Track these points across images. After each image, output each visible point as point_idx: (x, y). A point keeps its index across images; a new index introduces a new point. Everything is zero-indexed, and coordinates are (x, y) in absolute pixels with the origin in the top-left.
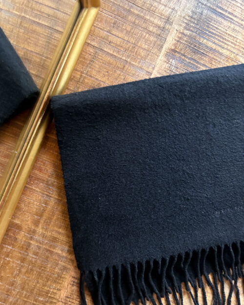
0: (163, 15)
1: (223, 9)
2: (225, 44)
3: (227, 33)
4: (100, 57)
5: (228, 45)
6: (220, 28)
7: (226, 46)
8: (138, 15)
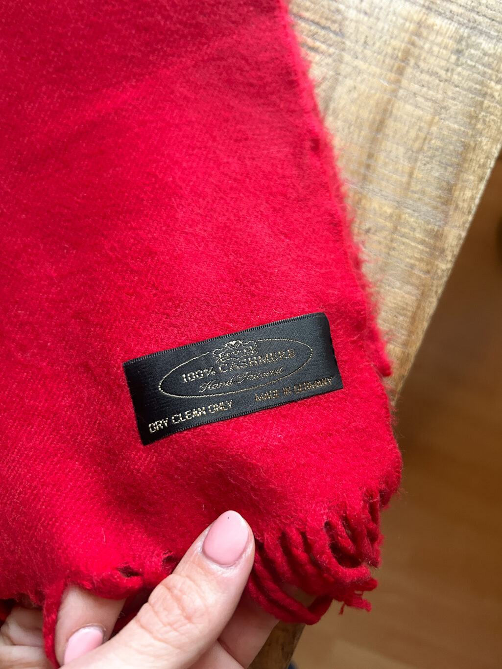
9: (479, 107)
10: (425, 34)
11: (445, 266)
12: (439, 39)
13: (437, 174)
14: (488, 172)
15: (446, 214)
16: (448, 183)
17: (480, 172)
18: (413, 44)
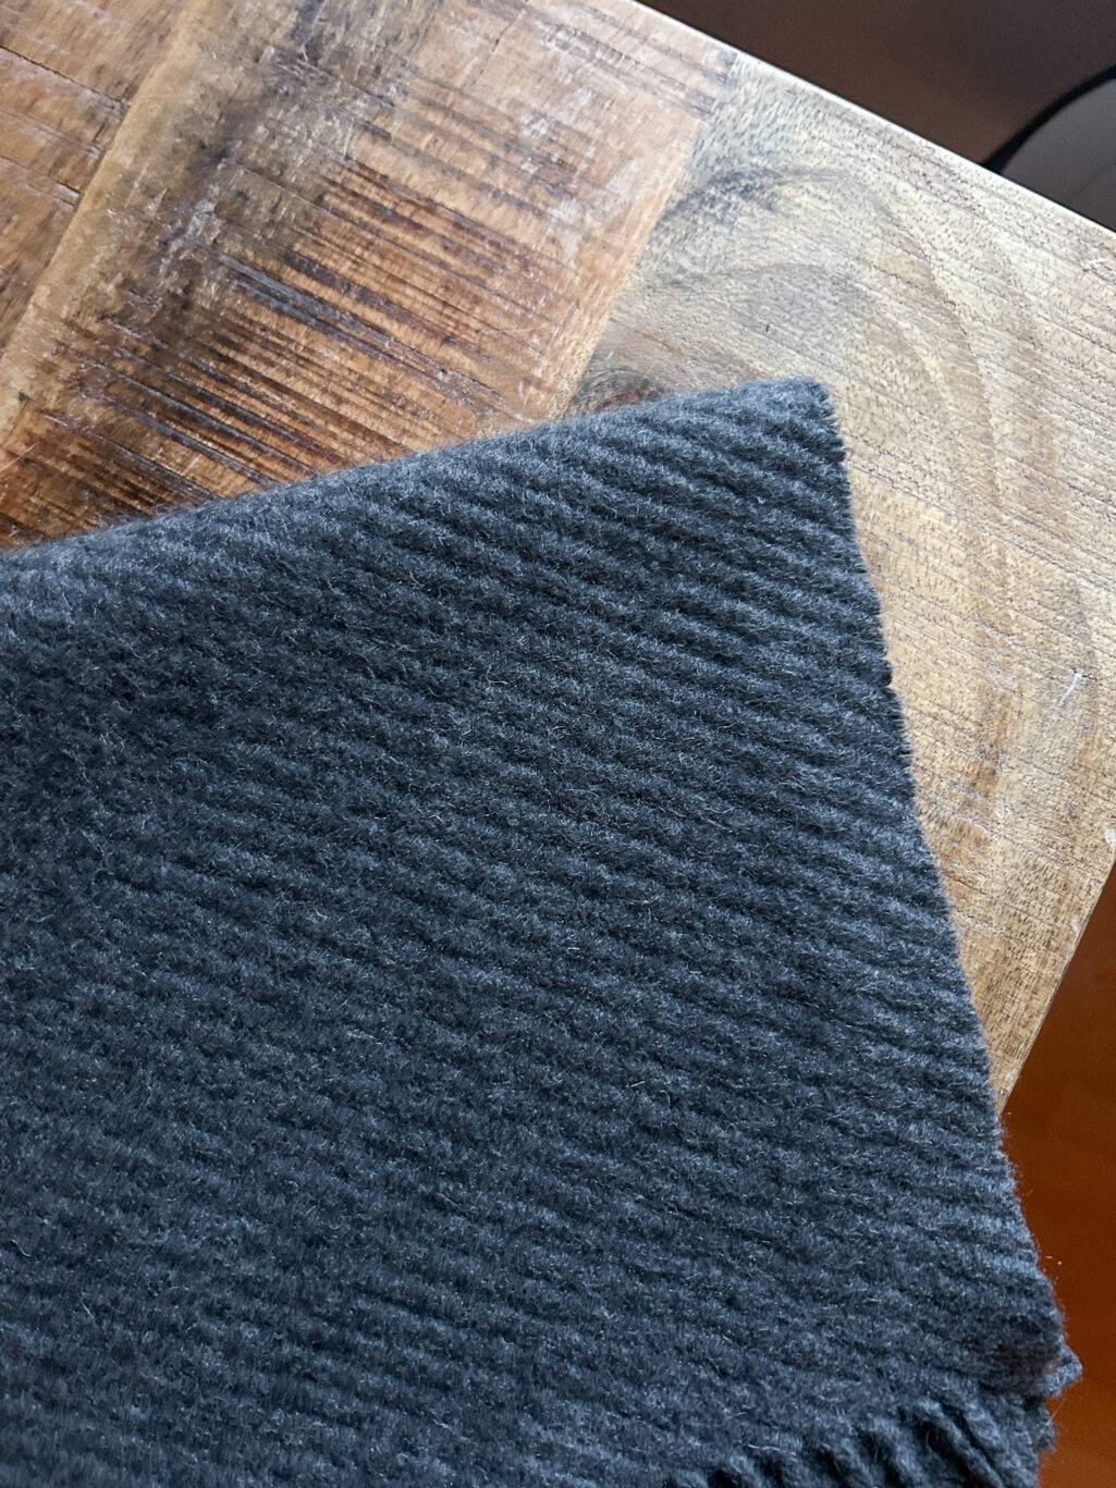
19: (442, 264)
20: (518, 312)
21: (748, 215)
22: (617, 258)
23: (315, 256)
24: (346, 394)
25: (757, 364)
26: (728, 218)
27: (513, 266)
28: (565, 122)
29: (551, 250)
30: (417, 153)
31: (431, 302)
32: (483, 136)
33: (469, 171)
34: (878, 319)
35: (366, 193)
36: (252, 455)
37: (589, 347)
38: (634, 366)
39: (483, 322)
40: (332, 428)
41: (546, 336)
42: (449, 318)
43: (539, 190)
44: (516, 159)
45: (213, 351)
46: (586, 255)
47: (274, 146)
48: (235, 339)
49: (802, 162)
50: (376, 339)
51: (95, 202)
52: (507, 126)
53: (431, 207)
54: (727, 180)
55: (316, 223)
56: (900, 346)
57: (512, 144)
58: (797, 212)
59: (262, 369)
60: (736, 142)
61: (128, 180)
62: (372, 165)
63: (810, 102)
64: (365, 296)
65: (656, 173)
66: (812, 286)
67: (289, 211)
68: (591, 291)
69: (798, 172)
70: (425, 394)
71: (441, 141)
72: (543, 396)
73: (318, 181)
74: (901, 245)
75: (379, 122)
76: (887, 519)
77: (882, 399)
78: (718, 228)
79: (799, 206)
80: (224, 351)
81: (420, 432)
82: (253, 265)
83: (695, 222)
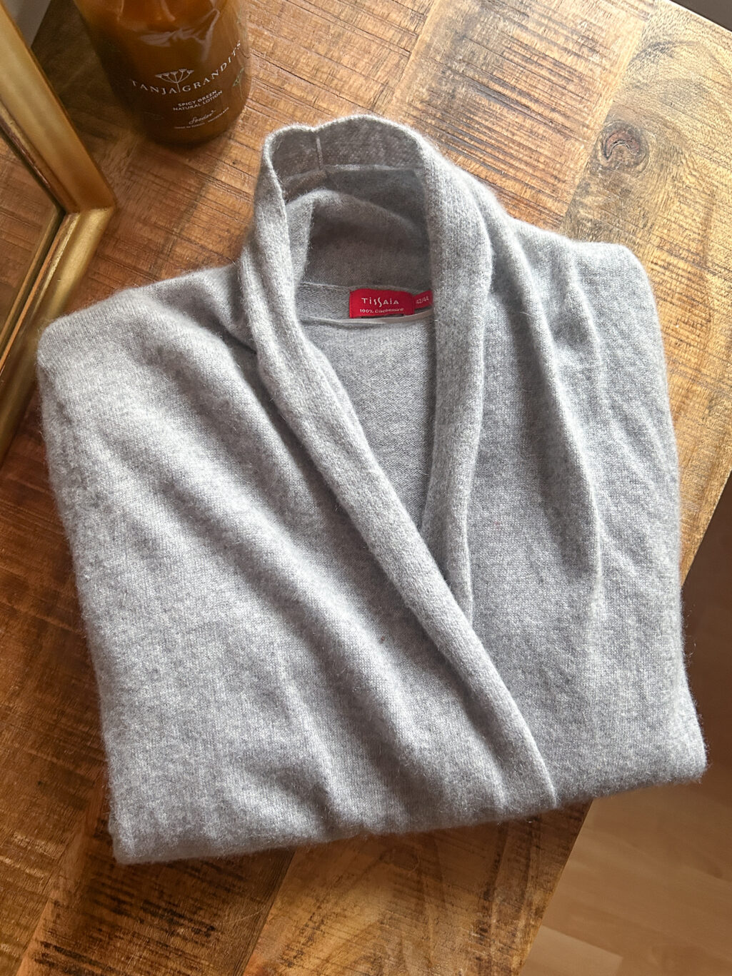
0: (362, 99)
1: (504, 84)
2: (511, 166)
3: (514, 142)
4: (210, 197)
5: (517, 169)
6: (498, 129)
7: (512, 172)
8: (301, 99)
9: (721, 441)
10: (691, 397)
11: (699, 536)
12: (699, 400)
13: (696, 481)
14: (726, 480)
15: (700, 505)
16: (702, 487)
17: (721, 480)
18: (684, 403)
19: (549, 80)
20: (579, 98)
21: (664, 60)
22: (615, 76)
23: (501, 77)
24: (516, 132)
25: (668, 118)
26: (656, 61)
27: (576, 80)
28: (594, 23)
29: (590, 73)
30: (539, 35)
31: (546, 95)
32: (563, 29)
33: (558, 42)
34: (712, 100)
35: (519, 51)
36: (481, 156)
37: (606, 111)
38: (623, 119)
39: (566, 103)
40: (511, 145)
41: (590, 108)
42: (553, 101)
43: (585, 50)
44: (575, 37)
45: (464, 114)
46: (603, 76)
47: (484, 33)
48: (473, 110)
49: (682, 38)
50: (526, 111)
51: (416, 56)
52: (572, 24)
53: (545, 57)
54: (655, 46)
55: (501, 64)
56: (721, 110)
57: (574, 31)
58: (681, 58)
59: (483, 122)
60: (658, 30)
61: (429, 46)
62: (521, 40)
63: (685, 14)
64: (521, 93)
65: (629, 42)
66: (688, 87)
67: (491, 59)
68: (606, 89)
69: (681, 42)
70: (544, 131)
71: (547, 30)
72: (589, 131)
73: (501, 47)
74: (719, 71)
75: (523, 23)
76: (716, 177)
77: (714, 131)
78: (652, 64)
79: (682, 55)
80: (469, 115)
81: (544, 146)
82: (478, 81)
83: (643, 62)
